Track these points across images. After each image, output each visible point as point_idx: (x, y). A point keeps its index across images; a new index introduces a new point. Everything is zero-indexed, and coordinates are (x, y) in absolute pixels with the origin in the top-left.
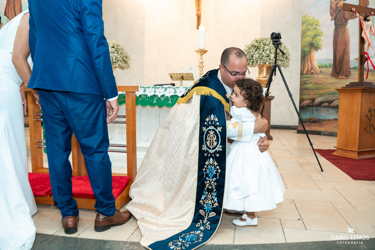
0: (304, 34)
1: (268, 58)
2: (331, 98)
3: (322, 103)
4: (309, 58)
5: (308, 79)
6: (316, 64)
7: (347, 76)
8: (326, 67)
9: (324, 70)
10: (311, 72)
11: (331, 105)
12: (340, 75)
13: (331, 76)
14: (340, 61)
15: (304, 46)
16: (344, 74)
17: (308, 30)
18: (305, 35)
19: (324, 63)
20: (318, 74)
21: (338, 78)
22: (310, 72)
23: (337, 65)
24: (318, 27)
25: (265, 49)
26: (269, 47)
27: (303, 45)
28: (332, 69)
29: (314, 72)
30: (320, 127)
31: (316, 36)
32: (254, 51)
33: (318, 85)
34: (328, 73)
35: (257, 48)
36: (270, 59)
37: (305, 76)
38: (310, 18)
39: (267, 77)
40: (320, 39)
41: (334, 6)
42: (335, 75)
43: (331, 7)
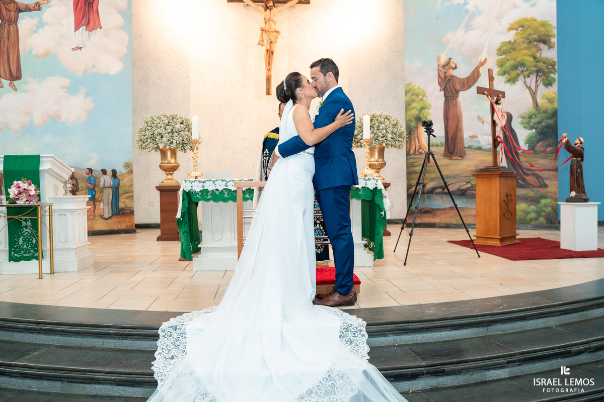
0: (408, 105)
1: (385, 138)
3: (434, 189)
4: (416, 135)
5: (416, 160)
6: (425, 142)
7: (462, 157)
8: (437, 145)
9: (434, 149)
12: (454, 155)
13: (443, 157)
14: (452, 139)
15: (410, 120)
16: (458, 154)
17: (413, 101)
18: (410, 108)
19: (434, 141)
21: (451, 159)
22: (418, 151)
23: (450, 144)
24: (425, 99)
25: (381, 128)
26: (385, 125)
27: (408, 119)
28: (444, 148)
29: (423, 152)
30: (434, 218)
31: (423, 108)
34: (439, 153)
36: (386, 139)
37: (412, 157)
38: (415, 88)
39: (380, 160)
40: (428, 113)
41: (442, 75)
42: (448, 155)
43: (439, 76)
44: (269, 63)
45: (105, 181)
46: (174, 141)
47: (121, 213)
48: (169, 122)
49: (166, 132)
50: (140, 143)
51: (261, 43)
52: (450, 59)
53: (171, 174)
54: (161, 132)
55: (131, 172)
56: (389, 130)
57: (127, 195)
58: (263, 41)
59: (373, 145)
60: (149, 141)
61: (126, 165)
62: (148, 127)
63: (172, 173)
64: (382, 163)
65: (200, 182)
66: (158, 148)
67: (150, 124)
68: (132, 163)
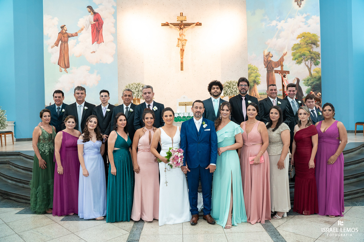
0: (249, 75)
4: (253, 89)
6: (258, 93)
8: (264, 94)
9: (262, 96)
17: (252, 73)
18: (251, 76)
19: (262, 92)
24: (258, 72)
25: (234, 87)
31: (256, 76)
35: (229, 87)
36: (236, 93)
38: (253, 66)
40: (259, 79)
41: (266, 60)
43: (264, 61)
44: (182, 55)
46: (139, 95)
48: (137, 87)
49: (136, 91)
51: (178, 46)
52: (270, 52)
58: (179, 45)
59: (230, 95)
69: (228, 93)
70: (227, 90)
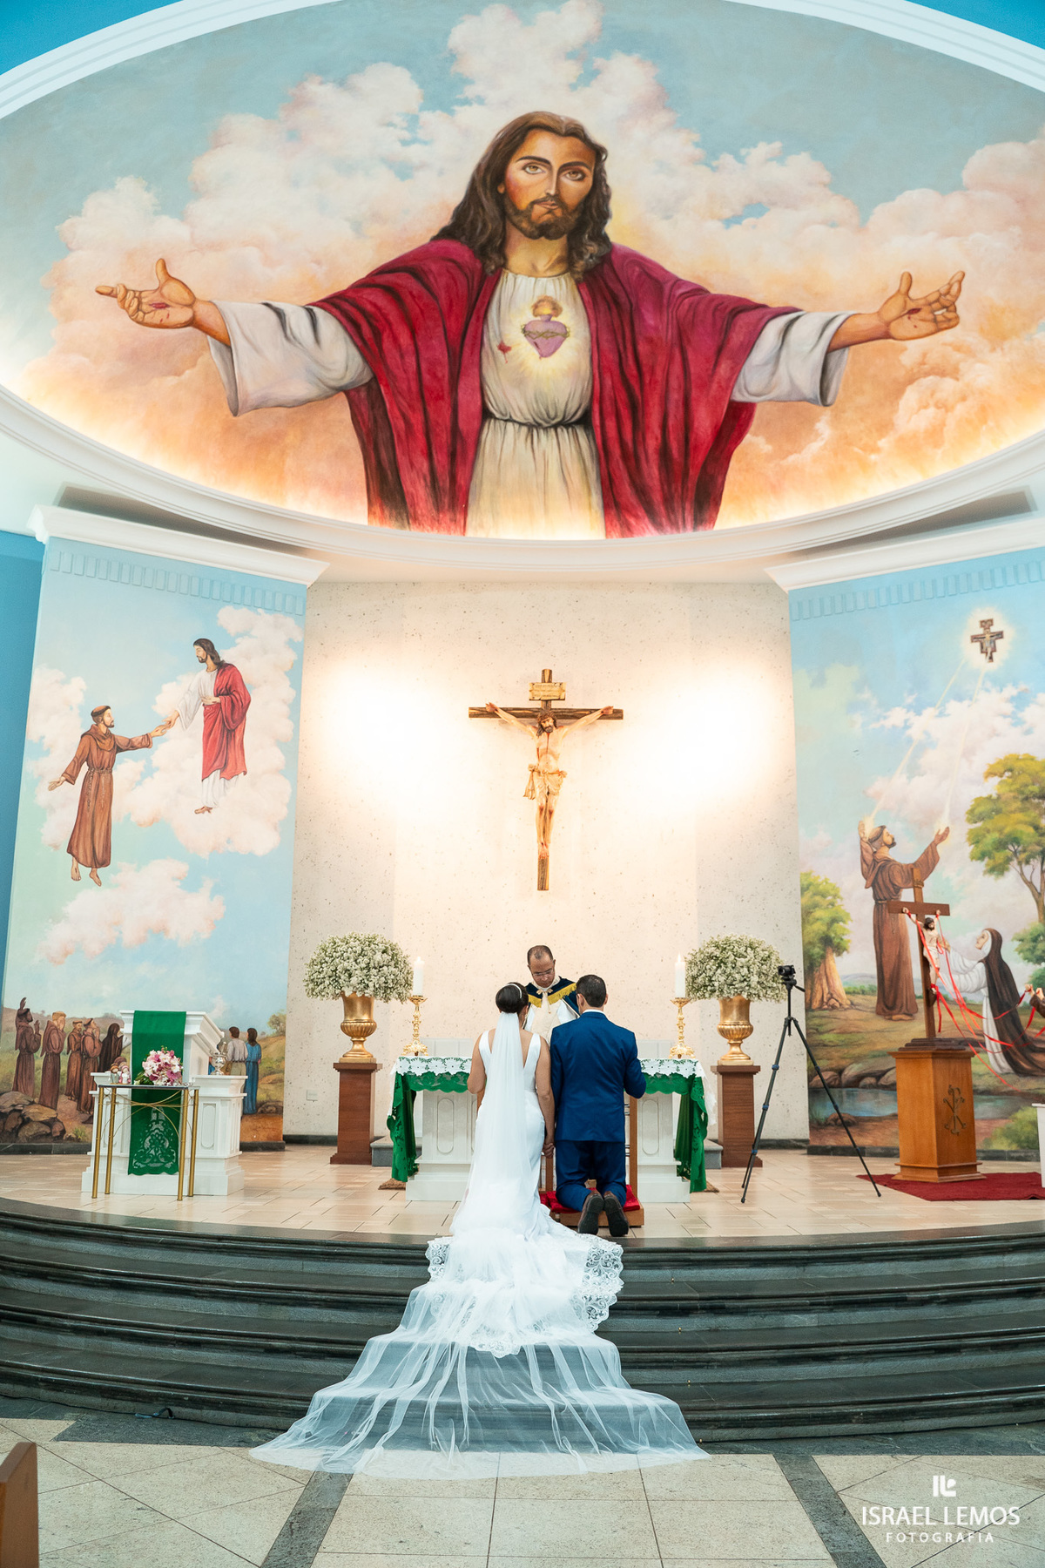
0: (807, 914)
1: (746, 983)
2: (880, 1065)
3: (860, 1078)
4: (822, 972)
5: (824, 1021)
6: (840, 986)
7: (910, 1015)
8: (863, 992)
9: (858, 999)
10: (830, 1005)
11: (882, 1081)
12: (894, 1012)
13: (875, 1014)
14: (891, 980)
15: (810, 943)
16: (904, 1009)
17: (816, 906)
18: (811, 918)
19: (858, 985)
20: (846, 1009)
21: (891, 1019)
23: (887, 990)
24: (838, 902)
25: (739, 964)
26: (747, 959)
27: (806, 941)
28: (876, 998)
29: (837, 1005)
30: (862, 1136)
31: (834, 921)
32: (715, 967)
33: (849, 1036)
34: (867, 1007)
35: (721, 962)
36: (749, 986)
37: (816, 1013)
38: (820, 881)
39: (741, 1022)
40: (845, 929)
41: (869, 858)
42: (884, 1011)
43: (863, 860)
44: (545, 831)
45: (234, 1049)
46: (371, 984)
47: (259, 1110)
48: (363, 950)
49: (357, 967)
50: (311, 986)
51: (530, 793)
52: (883, 828)
53: (362, 1042)
54: (348, 968)
55: (282, 1033)
56: (755, 969)
57: (273, 1077)
58: (533, 790)
59: (725, 995)
60: (327, 982)
61: (274, 1020)
62: (327, 959)
63: (362, 1039)
64: (744, 1029)
65: (422, 1060)
66: (342, 994)
67: (330, 953)
68: (285, 1018)
69: (716, 984)
70: (711, 973)
